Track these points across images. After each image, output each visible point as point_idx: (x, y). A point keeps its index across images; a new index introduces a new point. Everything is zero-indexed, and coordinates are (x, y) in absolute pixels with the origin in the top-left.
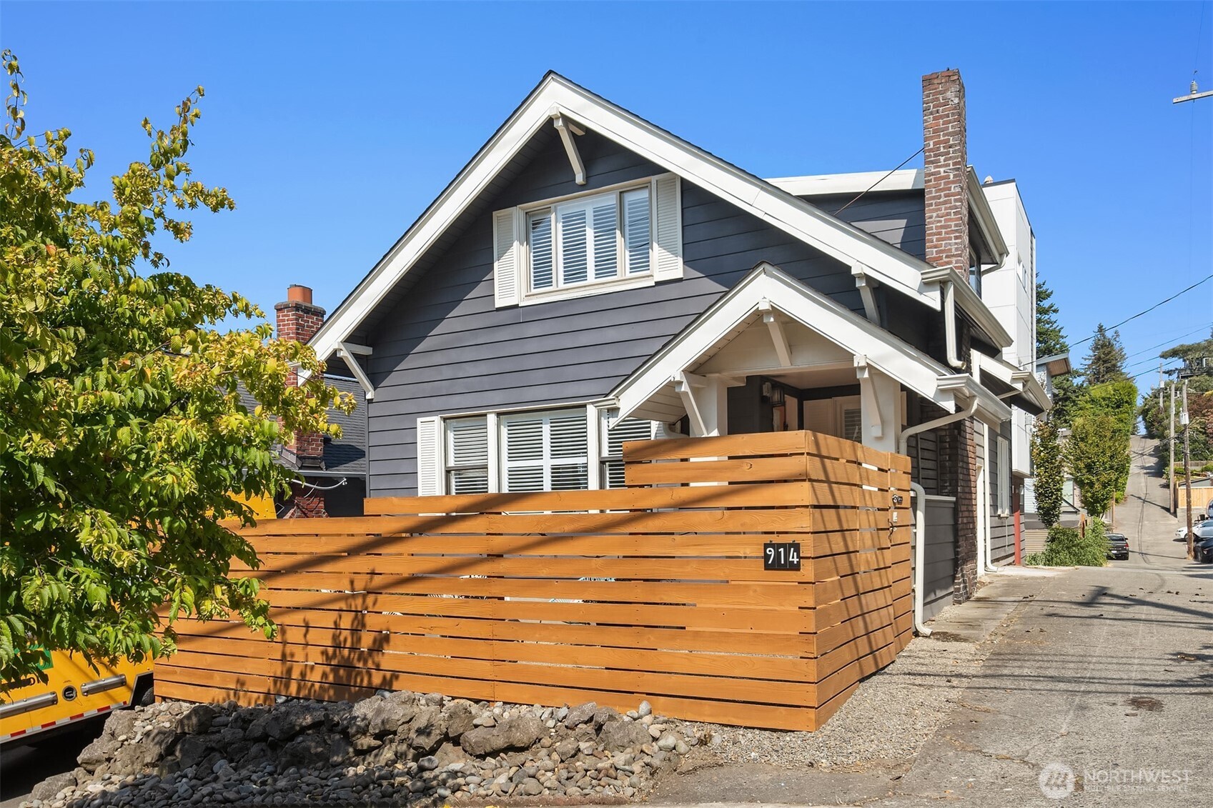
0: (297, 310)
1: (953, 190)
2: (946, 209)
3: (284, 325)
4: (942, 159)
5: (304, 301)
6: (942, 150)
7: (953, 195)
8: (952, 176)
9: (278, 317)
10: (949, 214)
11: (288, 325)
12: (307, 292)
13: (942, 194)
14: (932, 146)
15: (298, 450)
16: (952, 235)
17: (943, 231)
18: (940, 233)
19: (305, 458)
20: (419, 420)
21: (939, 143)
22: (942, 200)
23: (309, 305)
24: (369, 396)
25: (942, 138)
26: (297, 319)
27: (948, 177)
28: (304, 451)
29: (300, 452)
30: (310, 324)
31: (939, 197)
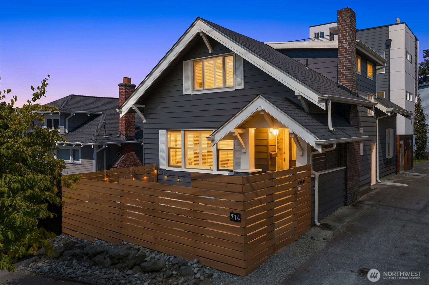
0: (125, 86)
1: (348, 53)
2: (345, 59)
3: (121, 91)
4: (344, 41)
5: (128, 83)
6: (344, 38)
7: (348, 54)
8: (348, 48)
9: (119, 88)
10: (347, 61)
11: (123, 91)
12: (129, 80)
13: (344, 54)
14: (340, 36)
15: (126, 134)
16: (348, 69)
17: (344, 67)
18: (343, 68)
19: (128, 137)
20: (160, 131)
21: (343, 35)
22: (344, 56)
23: (130, 84)
24: (144, 122)
25: (344, 33)
26: (125, 90)
27: (346, 48)
28: (128, 134)
29: (126, 135)
30: (130, 91)
31: (343, 55)
